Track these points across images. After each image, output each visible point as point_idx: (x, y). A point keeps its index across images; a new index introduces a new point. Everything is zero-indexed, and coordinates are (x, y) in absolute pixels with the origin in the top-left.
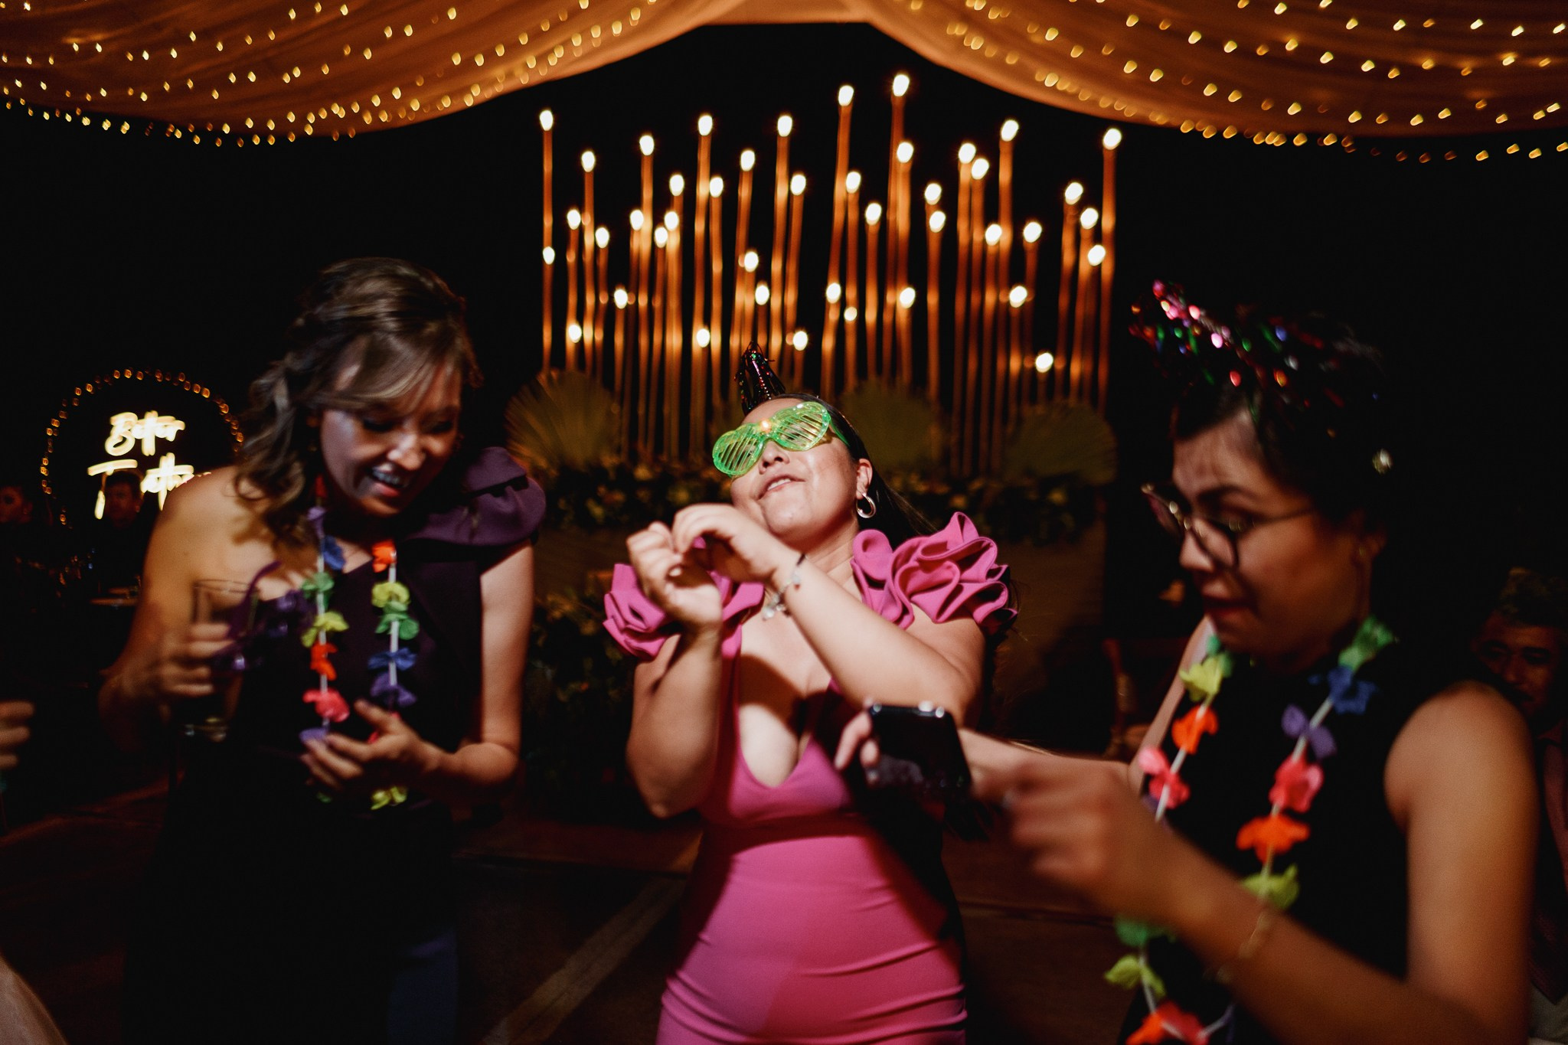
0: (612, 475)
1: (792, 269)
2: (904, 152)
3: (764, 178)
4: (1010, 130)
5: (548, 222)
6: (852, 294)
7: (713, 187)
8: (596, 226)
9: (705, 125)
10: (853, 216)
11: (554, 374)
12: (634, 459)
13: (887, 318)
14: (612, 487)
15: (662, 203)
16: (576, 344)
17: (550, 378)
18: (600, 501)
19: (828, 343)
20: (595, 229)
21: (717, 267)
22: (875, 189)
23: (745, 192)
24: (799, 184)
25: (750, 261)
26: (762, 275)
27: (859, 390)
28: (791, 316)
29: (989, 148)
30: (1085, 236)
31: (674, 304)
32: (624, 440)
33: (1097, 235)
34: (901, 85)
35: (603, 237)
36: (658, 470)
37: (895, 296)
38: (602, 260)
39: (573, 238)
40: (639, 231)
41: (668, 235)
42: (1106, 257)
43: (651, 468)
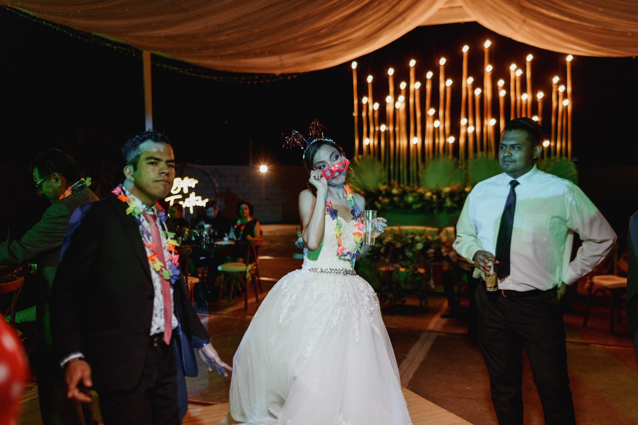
0: (384, 193)
1: (447, 113)
2: (489, 68)
3: (435, 81)
4: (530, 58)
5: (356, 102)
6: (471, 121)
7: (416, 86)
8: (374, 103)
9: (413, 63)
10: (470, 93)
11: (360, 157)
12: (391, 186)
13: (485, 130)
14: (384, 196)
15: (397, 93)
16: (367, 145)
17: (358, 159)
18: (380, 202)
19: (462, 141)
20: (373, 103)
21: (419, 115)
22: (479, 83)
23: (429, 87)
24: (449, 82)
25: (431, 112)
26: (436, 117)
27: (475, 157)
28: (448, 131)
29: (522, 65)
30: (561, 95)
31: (403, 129)
32: (386, 180)
33: (565, 95)
34: (488, 44)
35: (376, 106)
36: (400, 190)
37: (487, 122)
38: (376, 115)
39: (365, 107)
40: (389, 103)
41: (400, 104)
42: (569, 104)
43: (398, 189)
